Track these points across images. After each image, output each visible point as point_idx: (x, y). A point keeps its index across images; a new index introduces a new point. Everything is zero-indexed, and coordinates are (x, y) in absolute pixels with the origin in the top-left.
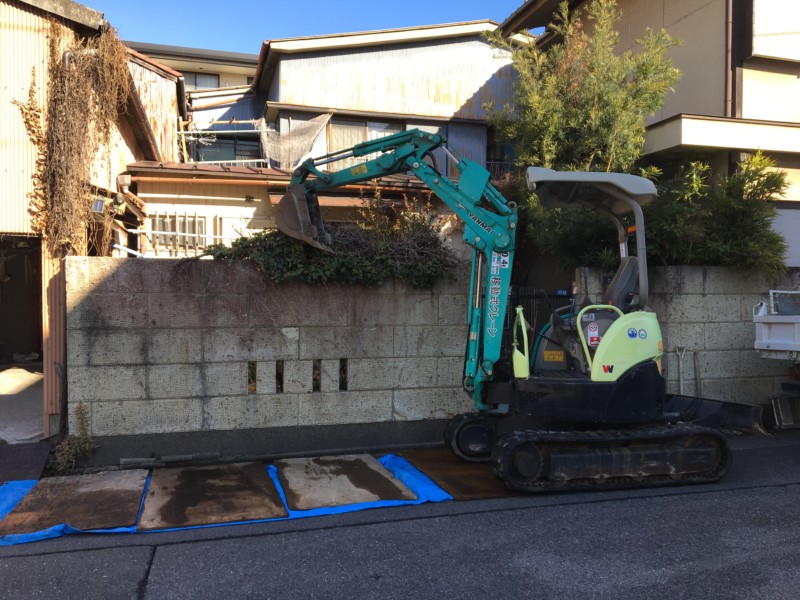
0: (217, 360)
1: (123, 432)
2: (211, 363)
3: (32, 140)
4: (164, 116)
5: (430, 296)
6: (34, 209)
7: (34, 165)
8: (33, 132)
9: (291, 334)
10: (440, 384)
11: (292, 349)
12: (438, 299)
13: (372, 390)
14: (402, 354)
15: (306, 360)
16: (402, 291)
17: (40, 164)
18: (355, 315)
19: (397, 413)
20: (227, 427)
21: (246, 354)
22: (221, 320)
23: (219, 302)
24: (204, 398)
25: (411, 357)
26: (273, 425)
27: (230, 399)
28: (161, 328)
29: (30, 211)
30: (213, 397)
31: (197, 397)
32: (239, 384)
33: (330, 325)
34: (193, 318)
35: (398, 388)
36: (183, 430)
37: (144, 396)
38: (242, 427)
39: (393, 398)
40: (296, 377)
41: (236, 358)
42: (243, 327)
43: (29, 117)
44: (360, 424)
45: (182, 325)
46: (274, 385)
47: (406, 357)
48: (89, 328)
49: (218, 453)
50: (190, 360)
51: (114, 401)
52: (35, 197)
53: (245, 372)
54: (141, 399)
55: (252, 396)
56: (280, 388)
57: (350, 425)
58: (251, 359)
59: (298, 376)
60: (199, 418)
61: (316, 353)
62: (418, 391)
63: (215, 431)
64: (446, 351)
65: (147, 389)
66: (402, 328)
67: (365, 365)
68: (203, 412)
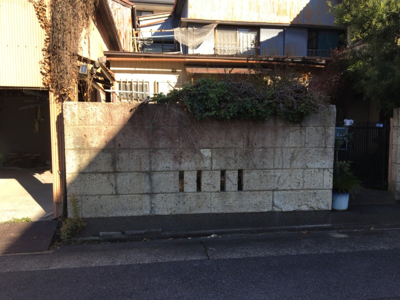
0: (159, 170)
1: (101, 216)
2: (155, 172)
3: (41, 25)
4: (125, 29)
5: (299, 128)
6: (44, 71)
7: (43, 42)
8: (42, 20)
9: (207, 153)
10: (305, 187)
11: (207, 163)
12: (305, 130)
13: (259, 191)
14: (280, 167)
15: (216, 170)
16: (280, 124)
17: (47, 42)
18: (248, 141)
19: (276, 206)
20: (166, 213)
21: (177, 166)
22: (162, 144)
23: (160, 132)
24: (152, 194)
25: (286, 169)
26: (195, 212)
27: (168, 195)
28: (124, 149)
29: (41, 72)
30: (157, 193)
31: (147, 194)
32: (174, 185)
33: (232, 148)
34: (144, 143)
35: (277, 190)
36: (138, 215)
37: (114, 193)
38: (175, 213)
39: (273, 196)
40: (209, 182)
41: (171, 168)
42: (176, 148)
43: (39, 10)
44: (251, 213)
45: (137, 147)
46: (196, 186)
47: (282, 169)
48: (79, 149)
49: (161, 230)
50: (143, 170)
51: (95, 196)
52: (44, 64)
53: (177, 178)
54: (112, 194)
55: (181, 193)
56: (199, 188)
57: (245, 213)
58: (181, 169)
59: (211, 181)
60: (149, 207)
61: (223, 166)
62: (290, 192)
63: (158, 216)
64: (310, 165)
65: (116, 188)
66: (280, 149)
67: (254, 174)
68: (151, 203)
